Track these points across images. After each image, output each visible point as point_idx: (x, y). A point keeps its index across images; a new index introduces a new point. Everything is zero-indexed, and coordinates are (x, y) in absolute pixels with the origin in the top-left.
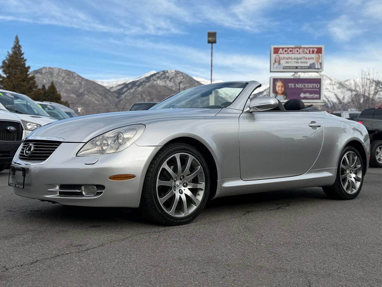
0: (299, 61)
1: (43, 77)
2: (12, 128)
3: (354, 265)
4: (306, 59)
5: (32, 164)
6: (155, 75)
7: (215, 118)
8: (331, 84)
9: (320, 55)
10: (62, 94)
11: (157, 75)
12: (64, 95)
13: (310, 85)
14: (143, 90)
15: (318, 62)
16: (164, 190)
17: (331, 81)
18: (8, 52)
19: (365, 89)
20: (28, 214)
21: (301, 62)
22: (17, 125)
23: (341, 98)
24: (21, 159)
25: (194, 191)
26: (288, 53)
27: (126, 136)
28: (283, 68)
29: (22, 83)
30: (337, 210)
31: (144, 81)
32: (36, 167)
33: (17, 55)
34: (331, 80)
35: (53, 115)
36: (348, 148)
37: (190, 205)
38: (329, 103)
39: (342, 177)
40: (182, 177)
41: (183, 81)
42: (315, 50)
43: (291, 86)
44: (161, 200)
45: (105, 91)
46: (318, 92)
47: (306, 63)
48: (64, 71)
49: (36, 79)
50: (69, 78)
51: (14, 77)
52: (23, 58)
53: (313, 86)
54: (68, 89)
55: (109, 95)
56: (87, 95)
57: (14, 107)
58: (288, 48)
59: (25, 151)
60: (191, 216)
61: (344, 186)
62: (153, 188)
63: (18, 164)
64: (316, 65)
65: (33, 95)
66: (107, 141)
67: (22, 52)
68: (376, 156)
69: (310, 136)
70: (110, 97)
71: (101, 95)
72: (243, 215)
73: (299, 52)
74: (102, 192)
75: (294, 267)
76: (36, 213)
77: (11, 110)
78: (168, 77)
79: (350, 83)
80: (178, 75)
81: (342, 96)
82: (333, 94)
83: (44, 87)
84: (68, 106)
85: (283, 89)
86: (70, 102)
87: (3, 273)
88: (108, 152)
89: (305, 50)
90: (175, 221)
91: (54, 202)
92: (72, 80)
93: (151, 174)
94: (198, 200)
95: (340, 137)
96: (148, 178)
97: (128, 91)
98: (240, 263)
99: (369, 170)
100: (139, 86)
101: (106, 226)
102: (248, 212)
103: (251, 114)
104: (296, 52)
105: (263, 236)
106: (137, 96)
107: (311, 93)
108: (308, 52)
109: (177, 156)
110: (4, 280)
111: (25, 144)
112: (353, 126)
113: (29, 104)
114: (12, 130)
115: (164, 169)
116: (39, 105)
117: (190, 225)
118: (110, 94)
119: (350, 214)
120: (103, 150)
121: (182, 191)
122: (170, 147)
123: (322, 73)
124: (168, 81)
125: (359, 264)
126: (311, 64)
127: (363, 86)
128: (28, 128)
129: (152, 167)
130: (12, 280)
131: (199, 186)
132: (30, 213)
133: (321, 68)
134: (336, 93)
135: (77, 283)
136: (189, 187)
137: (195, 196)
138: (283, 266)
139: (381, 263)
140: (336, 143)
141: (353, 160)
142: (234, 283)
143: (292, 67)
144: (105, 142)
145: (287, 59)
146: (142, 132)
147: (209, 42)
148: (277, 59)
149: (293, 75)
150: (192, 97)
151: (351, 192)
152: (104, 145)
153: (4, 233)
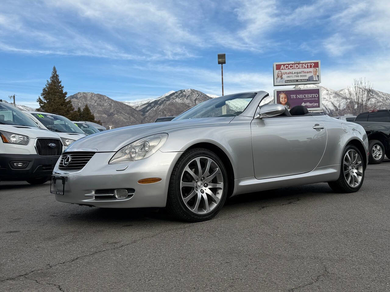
0: (299, 75)
1: (78, 101)
2: (53, 145)
3: (365, 250)
4: (305, 72)
5: (70, 173)
6: (173, 94)
7: (229, 125)
8: (327, 94)
9: (317, 68)
10: (95, 115)
11: (176, 94)
12: (96, 115)
13: (310, 96)
14: (164, 108)
15: (316, 74)
16: (187, 190)
17: (327, 92)
18: (47, 81)
19: (359, 97)
20: (69, 217)
21: (301, 76)
22: (57, 141)
23: (337, 105)
24: (60, 169)
25: (214, 190)
26: (289, 69)
27: (151, 144)
28: (285, 82)
29: (61, 107)
30: (343, 202)
31: (164, 100)
32: (74, 176)
33: (55, 83)
34: (327, 90)
35: (88, 132)
36: (349, 146)
37: (211, 203)
38: (327, 111)
39: (345, 173)
40: (202, 178)
41: (198, 98)
42: (312, 65)
43: (293, 97)
44: (186, 200)
45: (131, 111)
46: (317, 101)
47: (305, 76)
48: (96, 96)
49: (72, 103)
50: (100, 101)
51: (53, 102)
52: (60, 86)
53: (312, 96)
54: (100, 110)
55: (135, 114)
56: (117, 114)
57: (54, 126)
58: (289, 64)
59: (63, 162)
60: (212, 213)
61: (348, 180)
62: (177, 189)
63: (58, 174)
64: (314, 78)
65: (70, 116)
66: (135, 150)
67: (60, 81)
68: (373, 154)
69: (314, 137)
70: (136, 115)
71: (128, 114)
72: (259, 210)
73: (298, 67)
74: (133, 195)
75: (310, 254)
76: (76, 216)
77: (52, 129)
78: (185, 96)
79: (344, 92)
80: (193, 93)
81: (338, 104)
82: (330, 102)
83: (79, 109)
84: (101, 125)
85: (286, 100)
86: (102, 121)
87: (48, 270)
88: (136, 159)
89: (304, 65)
90: (199, 218)
91: (91, 206)
92: (103, 102)
93: (175, 176)
94: (218, 198)
95: (341, 138)
96: (172, 180)
97: (152, 109)
98: (259, 252)
99: (368, 167)
100: (160, 104)
101: (137, 225)
102: (263, 207)
103: (261, 120)
104: (296, 68)
105: (278, 228)
106: (160, 113)
107: (311, 102)
108: (306, 67)
109: (198, 160)
110: (48, 277)
111: (64, 156)
112: (352, 127)
113: (67, 124)
114: (52, 146)
115: (186, 172)
116: (75, 124)
117: (212, 220)
118: (136, 112)
119: (355, 205)
120: (131, 157)
121: (203, 191)
122: (191, 152)
123: (320, 85)
124: (185, 99)
125: (369, 249)
126: (309, 77)
127: (356, 94)
128: (66, 144)
129: (176, 171)
130: (55, 276)
131: (218, 186)
132: (70, 217)
133: (319, 80)
134: (333, 101)
135: (114, 276)
136: (209, 187)
137: (215, 195)
138: (300, 253)
139: (389, 247)
140: (338, 143)
141: (354, 157)
142: (255, 271)
143: (293, 80)
144: (133, 150)
145: (288, 73)
146: (165, 141)
147: (219, 63)
148: (280, 74)
149: (294, 88)
150: (207, 108)
151: (354, 186)
152: (133, 153)
153: (48, 235)
